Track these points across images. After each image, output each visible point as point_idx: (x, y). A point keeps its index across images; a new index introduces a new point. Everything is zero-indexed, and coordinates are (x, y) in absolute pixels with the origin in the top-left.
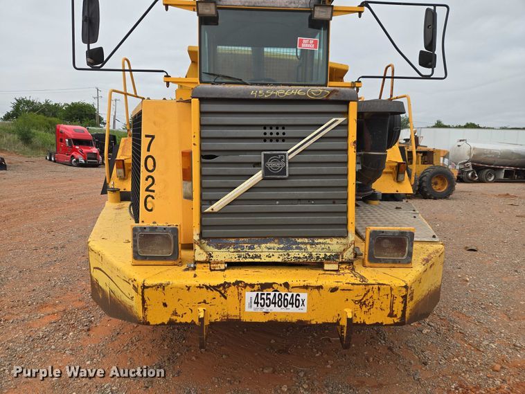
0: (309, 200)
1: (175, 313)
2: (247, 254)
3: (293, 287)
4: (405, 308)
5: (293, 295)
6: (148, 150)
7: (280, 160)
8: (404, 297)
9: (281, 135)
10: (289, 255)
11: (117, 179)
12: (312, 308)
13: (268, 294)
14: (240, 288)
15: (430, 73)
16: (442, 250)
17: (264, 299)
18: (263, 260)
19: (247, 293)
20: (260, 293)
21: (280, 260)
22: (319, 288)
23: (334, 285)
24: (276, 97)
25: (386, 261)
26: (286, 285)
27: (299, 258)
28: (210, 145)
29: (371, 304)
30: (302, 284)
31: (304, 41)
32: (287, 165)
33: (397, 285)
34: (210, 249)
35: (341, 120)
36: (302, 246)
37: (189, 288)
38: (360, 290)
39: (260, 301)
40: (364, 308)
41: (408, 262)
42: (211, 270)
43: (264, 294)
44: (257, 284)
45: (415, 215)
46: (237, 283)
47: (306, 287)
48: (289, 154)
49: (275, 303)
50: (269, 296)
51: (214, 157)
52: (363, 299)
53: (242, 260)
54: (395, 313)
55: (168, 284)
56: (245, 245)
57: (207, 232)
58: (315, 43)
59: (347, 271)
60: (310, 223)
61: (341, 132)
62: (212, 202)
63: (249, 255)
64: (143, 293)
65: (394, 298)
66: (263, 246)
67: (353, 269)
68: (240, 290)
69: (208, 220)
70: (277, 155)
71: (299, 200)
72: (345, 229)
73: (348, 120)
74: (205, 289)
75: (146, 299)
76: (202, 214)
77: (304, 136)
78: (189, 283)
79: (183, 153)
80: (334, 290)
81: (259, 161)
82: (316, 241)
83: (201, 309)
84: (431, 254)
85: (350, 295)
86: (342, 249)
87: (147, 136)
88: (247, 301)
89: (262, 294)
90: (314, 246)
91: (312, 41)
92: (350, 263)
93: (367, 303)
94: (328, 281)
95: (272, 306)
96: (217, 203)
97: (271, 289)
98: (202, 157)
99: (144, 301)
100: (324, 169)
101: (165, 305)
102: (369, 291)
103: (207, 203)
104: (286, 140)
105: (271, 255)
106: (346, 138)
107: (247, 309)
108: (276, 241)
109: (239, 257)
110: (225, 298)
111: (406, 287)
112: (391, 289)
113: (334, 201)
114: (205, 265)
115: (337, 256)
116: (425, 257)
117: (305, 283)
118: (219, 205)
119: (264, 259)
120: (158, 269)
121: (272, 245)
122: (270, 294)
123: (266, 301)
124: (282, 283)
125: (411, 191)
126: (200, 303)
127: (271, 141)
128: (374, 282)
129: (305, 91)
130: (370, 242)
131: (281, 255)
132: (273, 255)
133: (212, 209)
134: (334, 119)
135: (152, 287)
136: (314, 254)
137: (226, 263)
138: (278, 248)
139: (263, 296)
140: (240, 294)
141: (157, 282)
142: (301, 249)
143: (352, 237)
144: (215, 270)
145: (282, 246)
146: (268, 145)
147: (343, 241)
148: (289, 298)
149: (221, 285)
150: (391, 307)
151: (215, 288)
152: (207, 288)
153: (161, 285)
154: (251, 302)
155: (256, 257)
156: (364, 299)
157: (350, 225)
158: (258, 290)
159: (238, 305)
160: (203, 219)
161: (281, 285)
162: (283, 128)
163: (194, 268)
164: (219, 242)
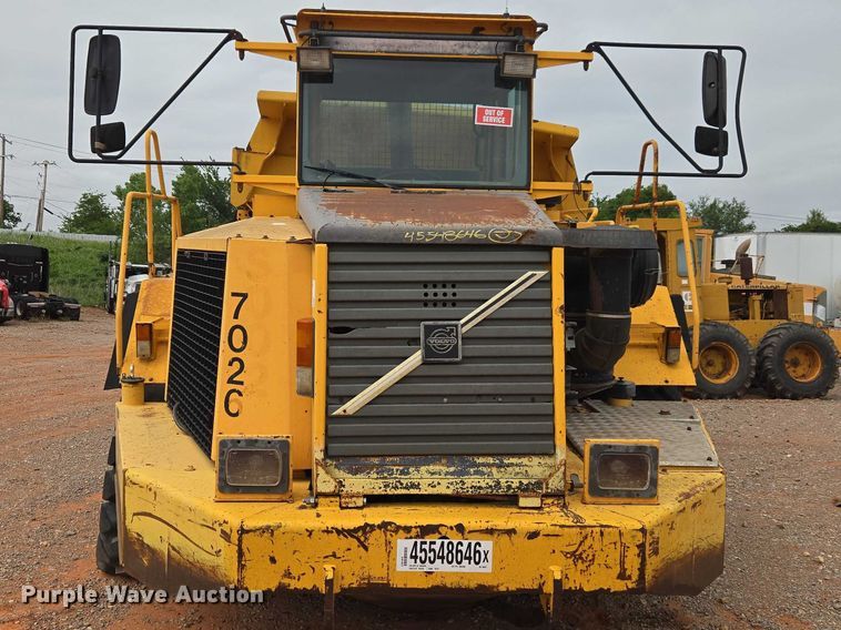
0: (493, 397)
1: (288, 574)
2: (398, 482)
3: (470, 532)
4: (643, 564)
5: (470, 544)
6: (236, 317)
7: (449, 334)
8: (641, 547)
9: (450, 297)
10: (464, 484)
11: (136, 360)
12: (500, 565)
13: (432, 543)
14: (388, 533)
15: (716, 167)
16: (720, 482)
17: (425, 550)
18: (423, 492)
19: (399, 541)
20: (419, 541)
21: (449, 492)
22: (511, 532)
23: (534, 527)
24: (442, 241)
25: (617, 494)
26: (460, 528)
27: (480, 488)
28: (343, 313)
29: (590, 558)
30: (484, 526)
31: (487, 112)
32: (460, 342)
33: (629, 527)
34: (341, 474)
35: (540, 274)
36: (485, 469)
37: (310, 533)
38: (573, 536)
39: (419, 554)
40: (581, 566)
41: (650, 495)
42: (342, 508)
43: (425, 543)
44: (416, 527)
45: (690, 425)
46: (384, 526)
47: (490, 532)
48: (463, 326)
49: (442, 558)
50: (433, 546)
51: (348, 330)
52: (577, 550)
53: (390, 492)
54: (628, 573)
55: (279, 527)
56: (395, 468)
57: (336, 447)
58: (507, 114)
59: (554, 509)
60: (496, 432)
61: (540, 292)
62: (344, 399)
63: (402, 484)
64: (240, 540)
65: (625, 547)
66: (423, 469)
67: (565, 506)
68: (389, 536)
69: (338, 428)
70: (444, 327)
71: (479, 395)
72: (551, 442)
73: (550, 274)
74: (335, 534)
75: (245, 550)
76: (329, 418)
77: (483, 297)
78: (310, 526)
79: (298, 323)
80: (533, 535)
81: (417, 336)
82: (506, 461)
83: (328, 567)
84: (696, 486)
85: (559, 544)
86: (547, 473)
87: (234, 294)
88: (400, 554)
89: (422, 543)
90: (502, 469)
91: (501, 111)
92: (558, 495)
93: (584, 556)
94: (524, 522)
95: (438, 561)
96: (352, 401)
97: (437, 535)
98: (330, 330)
99: (241, 554)
100: (517, 348)
101: (273, 560)
102: (586, 537)
103: (336, 401)
104: (457, 304)
105: (436, 483)
106: (550, 301)
107: (400, 568)
108: (444, 461)
109: (385, 486)
110: (366, 548)
111: (643, 530)
112: (621, 534)
113: (533, 397)
114: (332, 499)
115: (539, 484)
116: (686, 490)
117: (489, 525)
118: (356, 404)
119: (425, 490)
120: (257, 507)
121: (437, 468)
122: (434, 543)
123: (429, 555)
124: (454, 524)
125: (691, 381)
126: (326, 557)
127: (435, 305)
128: (594, 523)
129: (486, 232)
130: (591, 463)
131: (452, 484)
132: (439, 484)
133: (345, 411)
134: (530, 273)
135: (254, 531)
136: (503, 481)
137: (365, 496)
138: (447, 474)
139: (424, 546)
140: (388, 543)
141: (262, 523)
142: (483, 474)
143: (562, 452)
144: (347, 508)
145: (452, 469)
146: (430, 311)
147: (549, 461)
148: (464, 549)
149: (360, 528)
150: (622, 563)
151: (351, 533)
152: (339, 532)
153: (268, 527)
154: (406, 555)
155: (413, 486)
156: (580, 550)
157: (558, 435)
158: (417, 537)
159: (385, 561)
160: (329, 426)
161: (451, 528)
162: (454, 286)
163: (315, 505)
164: (355, 463)
